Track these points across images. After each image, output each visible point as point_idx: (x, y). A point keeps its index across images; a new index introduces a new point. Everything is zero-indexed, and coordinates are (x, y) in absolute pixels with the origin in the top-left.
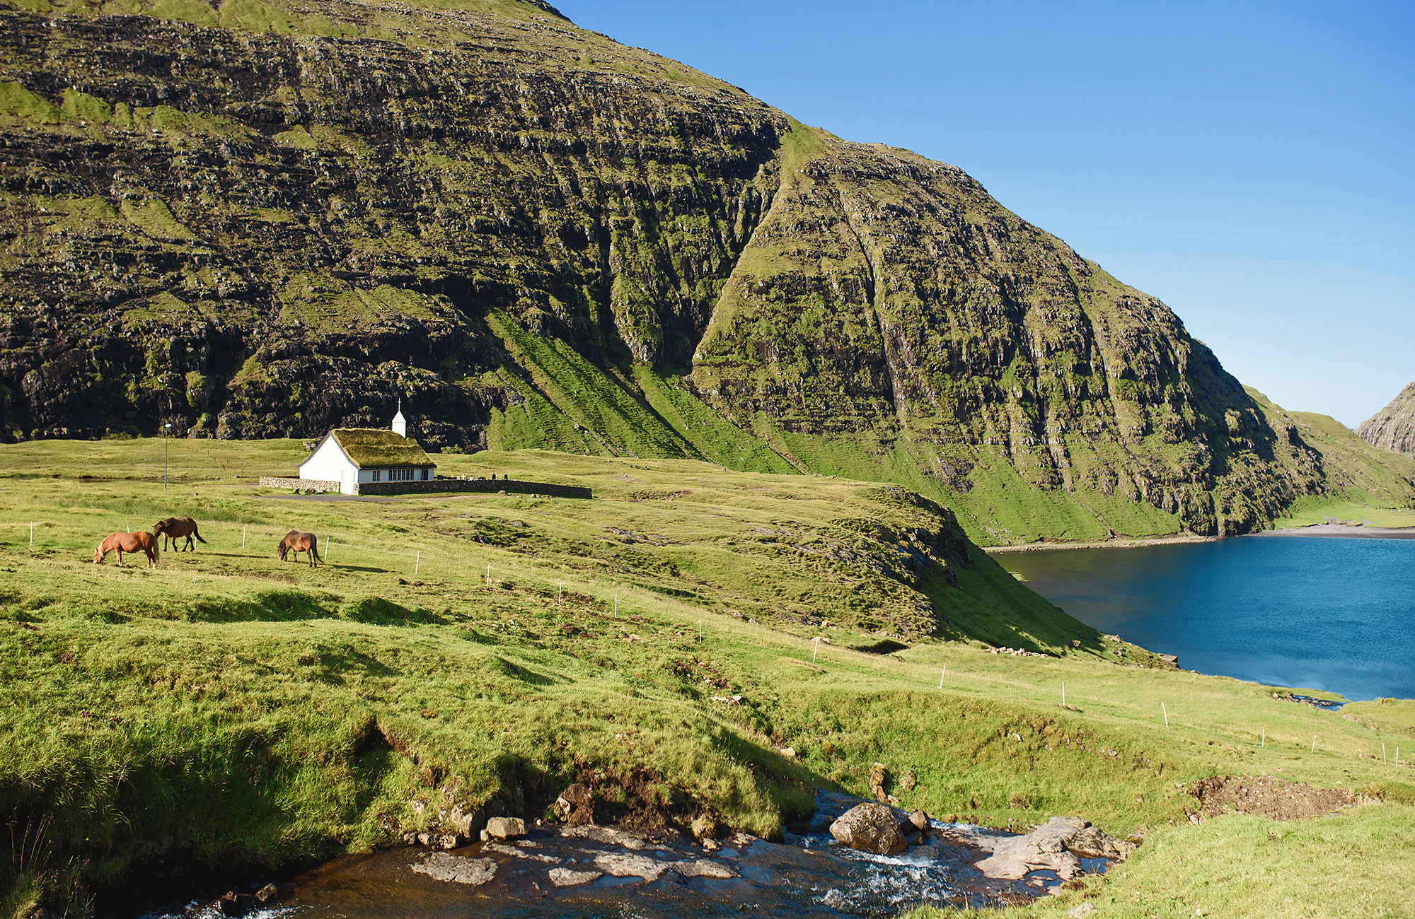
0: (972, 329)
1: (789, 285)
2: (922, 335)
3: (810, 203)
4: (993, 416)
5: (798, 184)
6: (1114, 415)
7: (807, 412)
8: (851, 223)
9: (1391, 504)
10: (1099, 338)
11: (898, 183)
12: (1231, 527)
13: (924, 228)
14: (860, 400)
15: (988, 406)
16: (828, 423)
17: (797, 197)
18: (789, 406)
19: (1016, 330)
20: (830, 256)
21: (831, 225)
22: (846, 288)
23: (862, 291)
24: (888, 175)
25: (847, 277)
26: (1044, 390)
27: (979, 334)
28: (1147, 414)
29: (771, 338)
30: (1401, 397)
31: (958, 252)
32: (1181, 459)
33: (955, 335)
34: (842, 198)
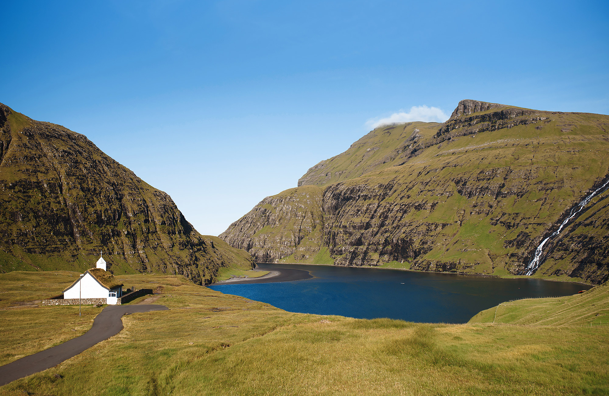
0: (105, 205)
1: (24, 185)
2: (85, 208)
3: (28, 148)
4: (116, 242)
5: (21, 138)
6: (160, 240)
7: (38, 244)
8: (48, 157)
9: (245, 269)
10: (150, 208)
11: (64, 140)
12: (207, 282)
13: (79, 161)
14: (60, 238)
15: (114, 238)
16: (48, 249)
17: (22, 144)
18: (29, 241)
19: (121, 205)
20: (41, 172)
21: (39, 158)
22: (50, 187)
23: (58, 188)
24: (59, 137)
25: (50, 182)
26: (135, 230)
27: (108, 207)
28: (172, 239)
29: (18, 210)
30: (229, 228)
31: (94, 172)
32: (187, 256)
33: (99, 208)
34: (42, 146)
